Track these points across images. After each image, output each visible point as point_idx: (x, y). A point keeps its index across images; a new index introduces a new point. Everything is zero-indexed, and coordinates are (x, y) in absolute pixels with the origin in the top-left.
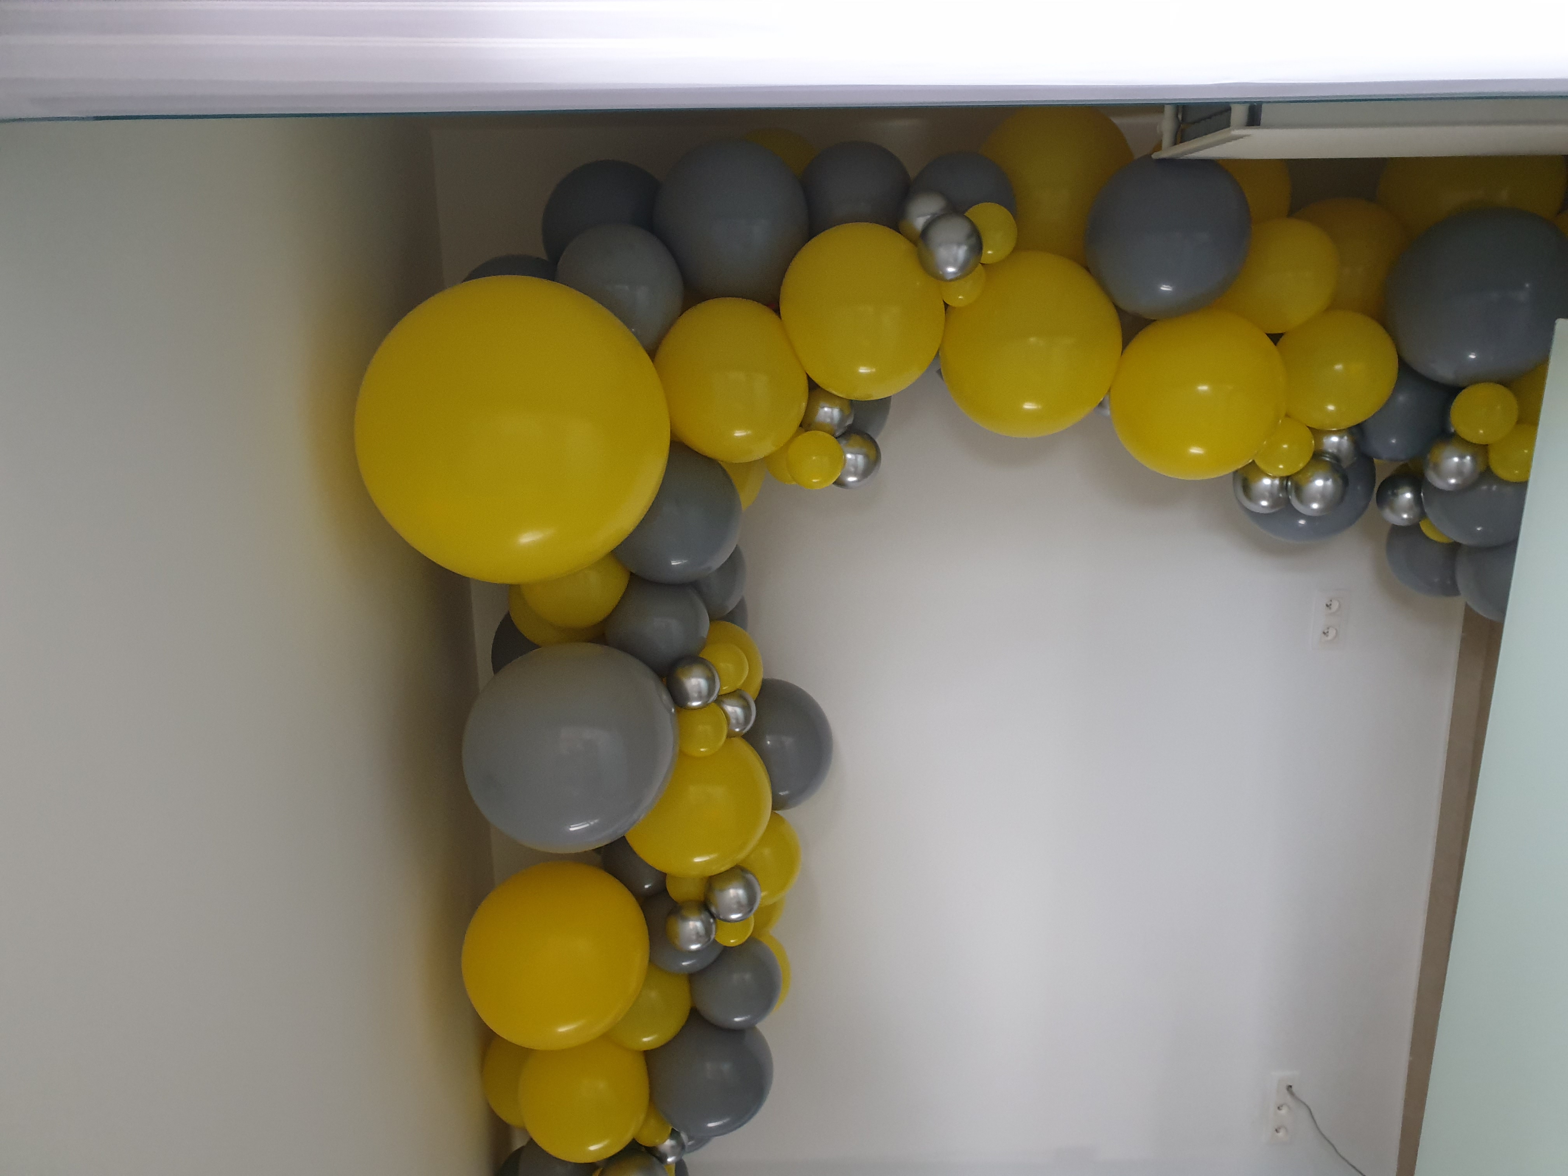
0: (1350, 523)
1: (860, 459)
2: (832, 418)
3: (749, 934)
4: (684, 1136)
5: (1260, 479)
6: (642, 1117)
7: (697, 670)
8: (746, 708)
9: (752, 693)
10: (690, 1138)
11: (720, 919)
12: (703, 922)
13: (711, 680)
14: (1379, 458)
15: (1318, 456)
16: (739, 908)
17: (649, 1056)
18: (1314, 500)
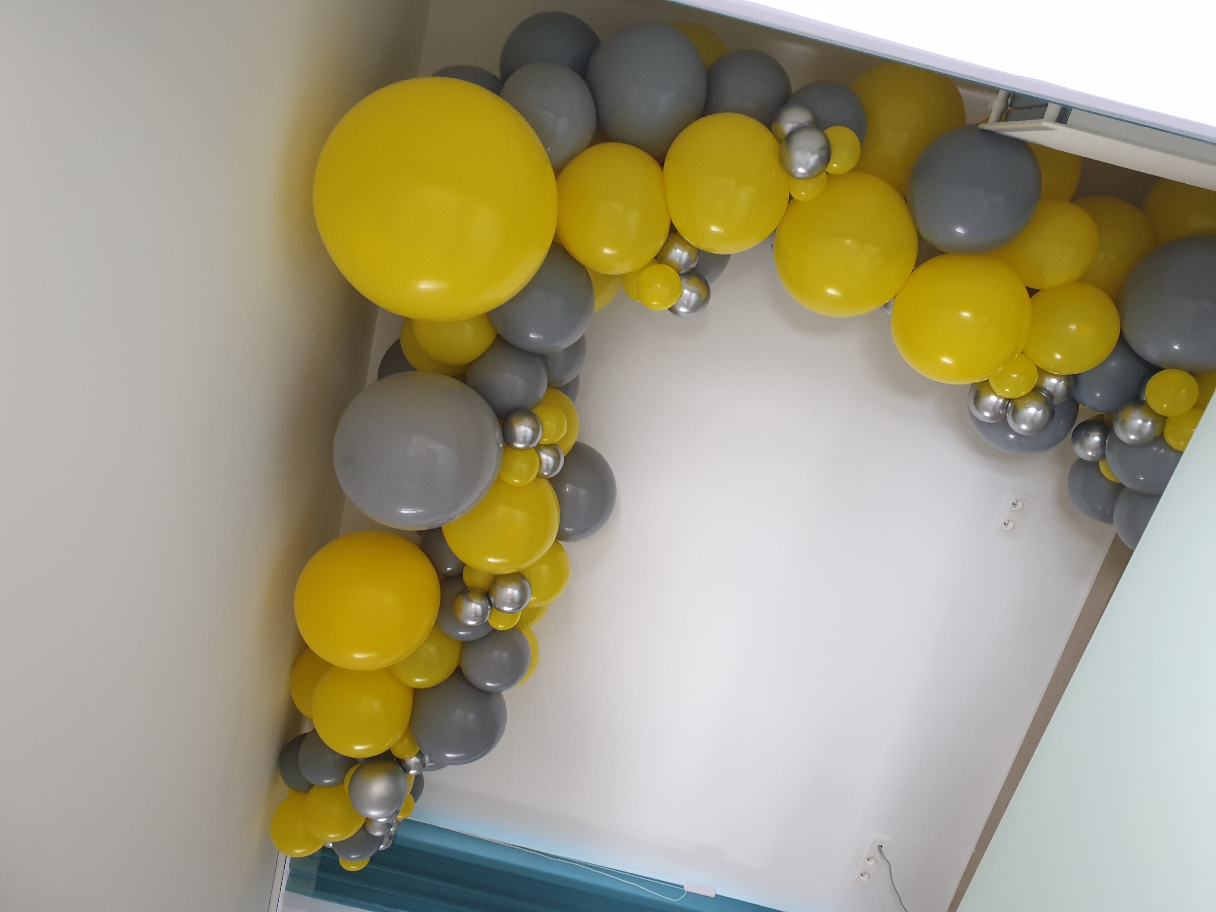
0: (1049, 446)
1: (694, 296)
2: (681, 259)
3: (515, 624)
4: (427, 758)
5: (989, 395)
6: (399, 736)
7: (528, 421)
8: (557, 459)
9: (565, 450)
10: (431, 761)
11: (495, 608)
12: (482, 605)
13: (536, 431)
14: (1084, 405)
15: (1037, 390)
16: (512, 603)
17: (417, 693)
18: (1025, 422)
